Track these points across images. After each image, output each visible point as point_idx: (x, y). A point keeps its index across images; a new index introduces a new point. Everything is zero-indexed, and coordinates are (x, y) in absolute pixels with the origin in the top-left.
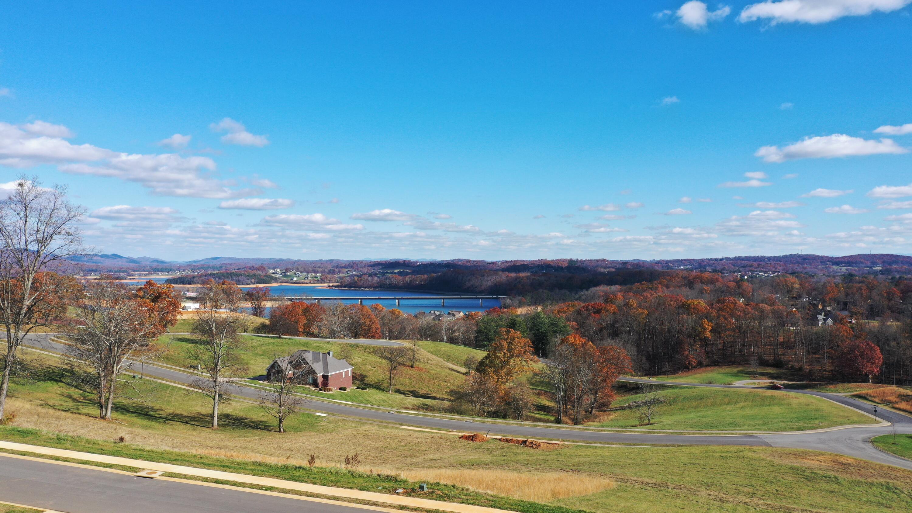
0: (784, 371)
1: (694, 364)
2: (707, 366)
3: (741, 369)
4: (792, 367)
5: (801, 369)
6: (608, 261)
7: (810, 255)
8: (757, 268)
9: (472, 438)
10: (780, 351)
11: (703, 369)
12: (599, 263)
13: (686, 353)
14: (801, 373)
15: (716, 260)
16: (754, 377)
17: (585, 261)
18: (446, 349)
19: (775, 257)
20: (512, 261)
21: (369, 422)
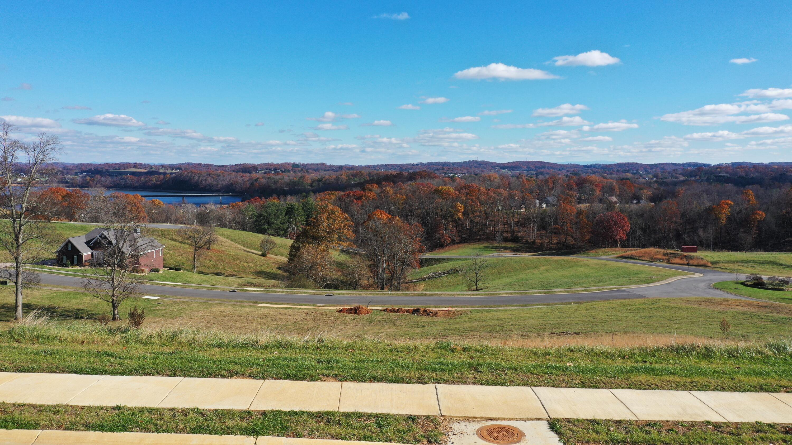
0: (521, 245)
1: (449, 242)
2: (458, 243)
3: (486, 244)
4: (527, 241)
5: (534, 242)
6: (326, 165)
7: (484, 162)
8: (448, 171)
9: (356, 311)
10: (516, 229)
11: (456, 246)
12: (319, 166)
13: (442, 232)
14: (535, 246)
15: (413, 165)
16: (500, 250)
17: (307, 165)
18: (228, 233)
19: (457, 163)
20: (241, 164)
21: (216, 302)
